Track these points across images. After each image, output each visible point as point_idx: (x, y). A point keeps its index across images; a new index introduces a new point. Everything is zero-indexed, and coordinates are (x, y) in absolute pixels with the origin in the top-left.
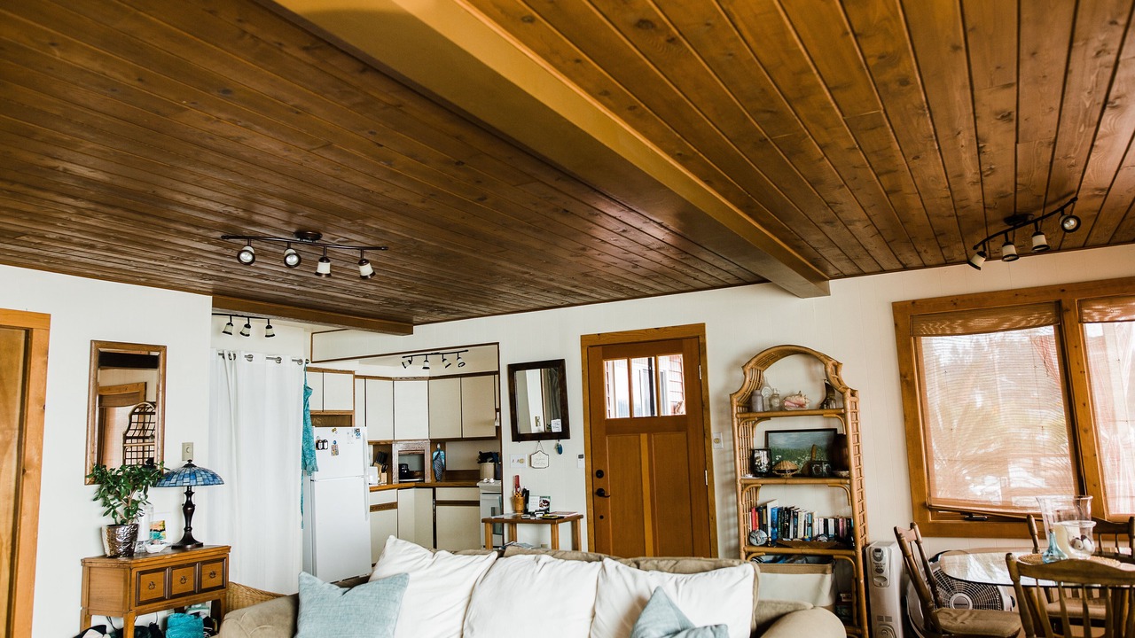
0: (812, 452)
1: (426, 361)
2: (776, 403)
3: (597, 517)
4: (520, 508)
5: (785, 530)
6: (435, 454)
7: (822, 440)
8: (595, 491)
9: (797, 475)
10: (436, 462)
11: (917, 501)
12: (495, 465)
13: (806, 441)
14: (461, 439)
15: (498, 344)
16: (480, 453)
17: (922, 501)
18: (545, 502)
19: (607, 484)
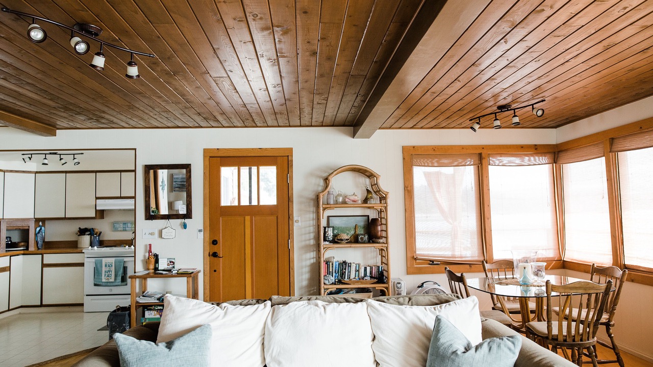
0: (355, 229)
1: (45, 159)
2: (341, 199)
3: (213, 271)
4: (152, 267)
5: (343, 274)
6: (38, 229)
7: (361, 222)
8: (211, 254)
9: (349, 242)
10: (39, 235)
11: (409, 255)
12: (91, 238)
13: (352, 222)
14: (65, 218)
15: (135, 149)
16: (80, 228)
17: (412, 255)
18: (171, 262)
19: (220, 249)
